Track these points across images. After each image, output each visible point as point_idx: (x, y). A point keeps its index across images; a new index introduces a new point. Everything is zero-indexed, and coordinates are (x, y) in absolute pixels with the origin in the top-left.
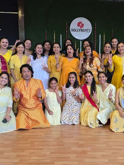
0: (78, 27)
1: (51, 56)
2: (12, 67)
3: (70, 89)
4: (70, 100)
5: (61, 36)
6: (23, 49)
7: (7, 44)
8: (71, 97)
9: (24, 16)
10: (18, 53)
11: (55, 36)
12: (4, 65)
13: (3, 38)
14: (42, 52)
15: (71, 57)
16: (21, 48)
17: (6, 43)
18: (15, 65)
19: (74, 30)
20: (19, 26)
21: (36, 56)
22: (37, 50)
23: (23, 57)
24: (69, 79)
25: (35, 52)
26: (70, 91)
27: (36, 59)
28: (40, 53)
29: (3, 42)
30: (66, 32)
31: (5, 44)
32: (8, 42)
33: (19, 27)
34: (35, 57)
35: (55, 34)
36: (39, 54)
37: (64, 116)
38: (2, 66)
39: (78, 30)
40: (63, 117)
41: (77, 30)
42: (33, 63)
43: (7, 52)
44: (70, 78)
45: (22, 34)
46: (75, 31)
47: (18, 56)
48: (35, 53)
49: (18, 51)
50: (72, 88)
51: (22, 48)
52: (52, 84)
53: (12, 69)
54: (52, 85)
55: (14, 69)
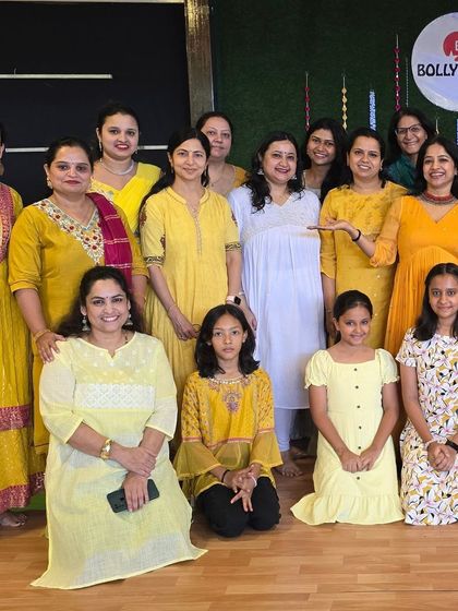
0: (448, 54)
1: (337, 194)
2: (154, 249)
3: (441, 344)
4: (439, 398)
5: (372, 95)
6: (201, 162)
7: (134, 140)
8: (446, 386)
9: (210, 15)
10: (178, 179)
11: (345, 100)
12: (116, 241)
13: (115, 113)
14: (292, 175)
15: (439, 199)
16: (191, 154)
17: (129, 132)
18: (170, 238)
19: (431, 71)
20: (189, 57)
21: (267, 193)
22: (270, 164)
23: (202, 201)
24: (434, 301)
25: (260, 173)
26: (442, 357)
27: (263, 203)
28: (282, 177)
29: (114, 131)
30: (394, 80)
31: (122, 137)
32: (135, 127)
33: (189, 63)
34: (260, 196)
35: (344, 91)
36: (276, 182)
37: (415, 482)
38: (106, 247)
39: (449, 71)
40: (412, 488)
41: (441, 71)
42: (253, 225)
43: (133, 173)
44: (438, 293)
45: (202, 95)
46: (436, 73)
47: (179, 198)
48: (262, 177)
49: (177, 169)
50: (447, 338)
51: (197, 154)
52: (349, 323)
53: (155, 259)
54: (350, 329)
55: (162, 259)
